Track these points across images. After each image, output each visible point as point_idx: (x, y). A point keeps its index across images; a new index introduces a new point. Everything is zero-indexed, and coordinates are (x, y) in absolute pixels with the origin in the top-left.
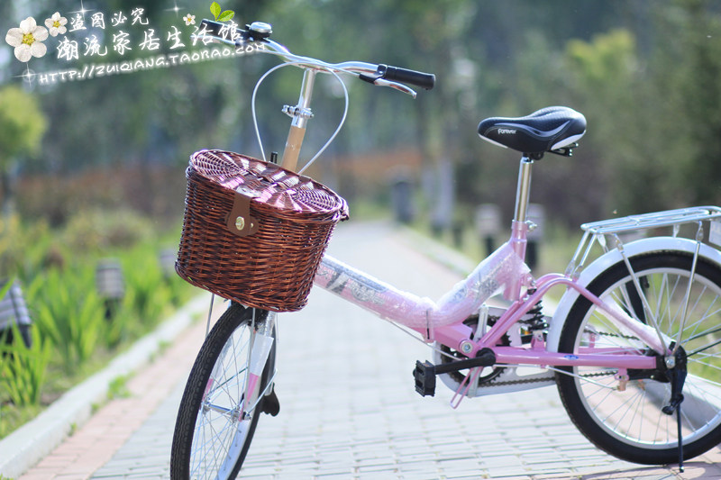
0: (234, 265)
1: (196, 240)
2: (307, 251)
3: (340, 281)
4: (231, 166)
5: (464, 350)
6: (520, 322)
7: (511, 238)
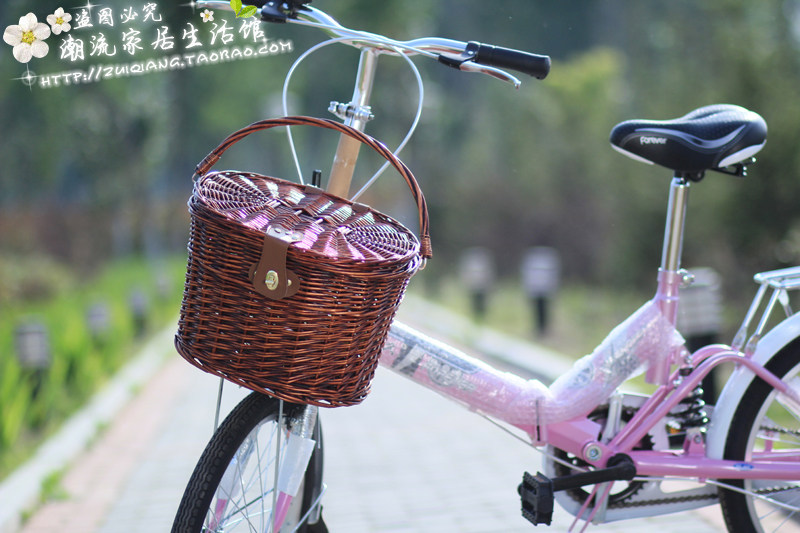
0: (263, 341)
1: (206, 305)
2: (371, 318)
3: (411, 358)
4: (253, 195)
5: (588, 455)
6: (669, 415)
7: (657, 296)
